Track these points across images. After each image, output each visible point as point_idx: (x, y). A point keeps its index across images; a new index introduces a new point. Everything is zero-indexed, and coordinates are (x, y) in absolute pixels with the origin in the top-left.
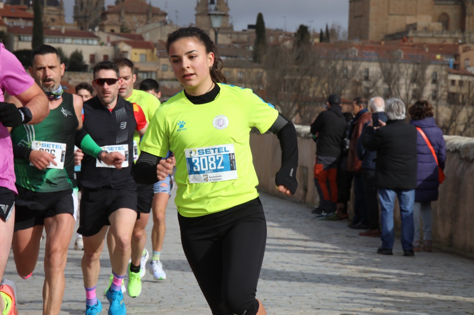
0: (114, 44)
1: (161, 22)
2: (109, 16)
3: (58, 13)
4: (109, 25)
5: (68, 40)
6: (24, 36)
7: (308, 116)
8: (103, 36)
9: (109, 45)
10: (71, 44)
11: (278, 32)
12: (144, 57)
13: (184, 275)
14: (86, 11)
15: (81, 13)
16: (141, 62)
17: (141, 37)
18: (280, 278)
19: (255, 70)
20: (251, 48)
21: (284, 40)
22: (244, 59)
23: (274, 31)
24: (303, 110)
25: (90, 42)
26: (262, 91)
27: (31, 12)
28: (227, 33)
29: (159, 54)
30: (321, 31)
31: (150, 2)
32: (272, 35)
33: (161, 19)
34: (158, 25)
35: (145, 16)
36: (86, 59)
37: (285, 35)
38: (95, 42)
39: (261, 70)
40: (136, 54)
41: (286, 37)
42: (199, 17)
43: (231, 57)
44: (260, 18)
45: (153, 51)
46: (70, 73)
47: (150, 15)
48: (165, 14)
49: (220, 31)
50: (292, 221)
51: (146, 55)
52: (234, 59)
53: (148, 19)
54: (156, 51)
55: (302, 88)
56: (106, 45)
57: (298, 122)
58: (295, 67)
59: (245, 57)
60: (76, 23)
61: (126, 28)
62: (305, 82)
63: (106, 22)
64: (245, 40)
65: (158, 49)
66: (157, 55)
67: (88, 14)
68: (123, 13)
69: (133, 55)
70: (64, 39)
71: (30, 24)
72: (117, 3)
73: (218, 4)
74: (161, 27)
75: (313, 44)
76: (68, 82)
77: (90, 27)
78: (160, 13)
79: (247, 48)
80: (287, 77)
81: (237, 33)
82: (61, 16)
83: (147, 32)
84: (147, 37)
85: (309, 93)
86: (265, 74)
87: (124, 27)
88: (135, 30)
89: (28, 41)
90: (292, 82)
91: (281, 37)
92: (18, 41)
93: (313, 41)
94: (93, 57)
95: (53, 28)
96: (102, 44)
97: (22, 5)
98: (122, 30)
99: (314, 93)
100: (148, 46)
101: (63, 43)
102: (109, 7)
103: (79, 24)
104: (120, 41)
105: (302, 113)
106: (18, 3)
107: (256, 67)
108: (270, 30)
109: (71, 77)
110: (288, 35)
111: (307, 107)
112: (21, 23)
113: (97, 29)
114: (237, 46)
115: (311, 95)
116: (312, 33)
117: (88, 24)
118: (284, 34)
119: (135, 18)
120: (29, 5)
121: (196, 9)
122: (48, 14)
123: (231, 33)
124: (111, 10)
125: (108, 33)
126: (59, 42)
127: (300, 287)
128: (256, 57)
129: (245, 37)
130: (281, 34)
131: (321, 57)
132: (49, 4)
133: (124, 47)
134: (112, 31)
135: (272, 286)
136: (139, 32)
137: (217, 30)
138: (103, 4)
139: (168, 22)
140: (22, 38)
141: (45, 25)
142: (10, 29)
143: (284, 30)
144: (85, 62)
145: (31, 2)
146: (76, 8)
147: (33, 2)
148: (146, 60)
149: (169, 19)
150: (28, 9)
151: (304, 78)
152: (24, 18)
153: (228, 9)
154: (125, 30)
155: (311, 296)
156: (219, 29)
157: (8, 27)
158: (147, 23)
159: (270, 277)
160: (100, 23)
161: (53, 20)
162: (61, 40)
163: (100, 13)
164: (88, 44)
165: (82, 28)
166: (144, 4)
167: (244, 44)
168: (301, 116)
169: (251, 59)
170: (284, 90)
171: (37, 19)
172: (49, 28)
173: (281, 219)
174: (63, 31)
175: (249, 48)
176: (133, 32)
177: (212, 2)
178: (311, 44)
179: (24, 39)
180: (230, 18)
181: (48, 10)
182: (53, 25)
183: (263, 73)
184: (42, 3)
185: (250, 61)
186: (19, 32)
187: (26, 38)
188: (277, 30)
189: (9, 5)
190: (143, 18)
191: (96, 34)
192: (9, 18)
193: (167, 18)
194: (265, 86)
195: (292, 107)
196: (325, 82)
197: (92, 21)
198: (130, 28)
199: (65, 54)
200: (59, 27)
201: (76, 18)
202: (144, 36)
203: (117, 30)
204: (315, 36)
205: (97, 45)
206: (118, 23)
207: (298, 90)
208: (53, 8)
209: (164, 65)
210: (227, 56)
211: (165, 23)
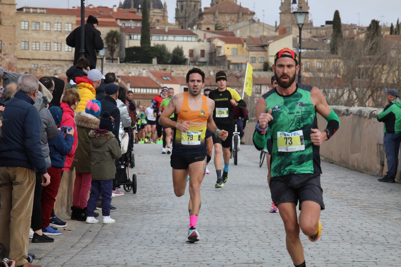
0: (209, 40)
1: (250, 20)
2: (205, 16)
3: (162, 15)
4: (205, 24)
5: (171, 38)
6: (133, 35)
7: (380, 100)
8: (200, 34)
9: (205, 41)
10: (174, 41)
11: (352, 27)
12: (235, 50)
13: (280, 240)
14: (186, 12)
15: (182, 14)
16: (232, 56)
17: (232, 34)
18: (365, 242)
19: (332, 61)
20: (329, 41)
21: (358, 34)
22: (322, 51)
23: (349, 26)
24: (376, 94)
25: (189, 39)
26: (339, 78)
27: (139, 15)
28: (307, 29)
29: (248, 49)
30: (392, 24)
31: (240, 4)
32: (347, 30)
33: (249, 18)
34: (248, 23)
35: (236, 15)
36: (186, 54)
37: (359, 29)
38: (194, 39)
39: (338, 60)
40: (228, 48)
41: (360, 31)
42: (283, 15)
43: (311, 49)
44: (337, 14)
45: (243, 46)
46: (172, 65)
47: (241, 14)
48: (253, 14)
49: (303, 27)
50: (372, 192)
51: (237, 49)
52: (313, 51)
53: (238, 18)
54: (245, 45)
55: (375, 75)
56: (203, 41)
57: (371, 105)
58: (368, 57)
59: (324, 49)
60: (177, 22)
61: (219, 27)
62: (378, 70)
63: (202, 22)
64: (324, 34)
65: (247, 44)
66: (246, 48)
67: (187, 15)
68: (217, 13)
69: (226, 49)
70: (167, 36)
71: (139, 25)
72: (212, 5)
73: (299, 4)
74: (250, 24)
75: (384, 36)
76: (171, 74)
77: (189, 27)
78: (249, 13)
79: (325, 41)
80: (362, 66)
81: (317, 28)
82: (164, 17)
83: (238, 29)
84: (238, 34)
85: (381, 79)
86: (341, 64)
87: (218, 25)
88: (227, 28)
89: (137, 40)
90: (366, 70)
91: (355, 31)
92: (129, 40)
93: (384, 34)
94: (192, 52)
95: (158, 28)
96: (199, 41)
97: (133, 9)
98: (216, 29)
99: (386, 79)
100: (239, 41)
101: (167, 41)
102: (205, 8)
103: (180, 24)
104: (215, 38)
105: (375, 98)
106: (129, 7)
107: (334, 58)
108: (345, 25)
109: (173, 69)
110: (361, 29)
111: (379, 92)
112: (132, 24)
113: (195, 27)
114: (316, 40)
115: (383, 81)
116: (382, 27)
117: (187, 24)
118: (357, 29)
119: (227, 18)
120: (138, 9)
121: (280, 8)
122: (154, 15)
123: (311, 29)
124: (207, 11)
125: (205, 31)
126: (163, 40)
127: (385, 250)
128: (333, 49)
129: (323, 32)
130: (355, 29)
131: (392, 47)
132: (154, 7)
133: (218, 43)
134: (208, 29)
135: (359, 249)
136: (230, 29)
137: (300, 26)
138: (200, 6)
139: (256, 20)
140: (132, 36)
141: (151, 25)
142: (122, 29)
143: (358, 25)
144: (185, 56)
145: (140, 6)
146: (177, 10)
147: (141, 6)
148: (237, 53)
149: (256, 18)
150: (138, 12)
151: (376, 66)
152: (134, 20)
153: (308, 8)
154: (219, 28)
155: (395, 258)
156: (303, 25)
157: (121, 27)
158: (238, 22)
159: (357, 241)
160: (197, 23)
161: (158, 21)
162: (165, 38)
163: (197, 14)
164: (187, 41)
165: (182, 28)
166: (235, 5)
167: (323, 39)
168: (373, 100)
169: (329, 51)
170: (359, 78)
171: (145, 20)
172: (155, 28)
173: (361, 190)
174: (167, 30)
175: (327, 41)
176: (226, 30)
177: (294, 2)
178: (382, 36)
179: (133, 37)
180: (309, 15)
181: (154, 13)
182: (158, 25)
183: (339, 63)
184: (149, 7)
185: (328, 52)
186: (130, 32)
187: (135, 37)
188: (352, 25)
189: (121, 9)
190: (234, 17)
191: (195, 32)
192: (121, 20)
193: (255, 16)
194: (341, 75)
195: (366, 92)
196: (396, 70)
197: (190, 21)
198: (223, 26)
199: (168, 50)
200: (163, 26)
201: (177, 18)
202: (235, 33)
203: (212, 28)
204: (386, 29)
205: (195, 41)
206: (213, 22)
207: (371, 77)
208: (158, 11)
209: (252, 57)
210: (308, 49)
211: (254, 21)
